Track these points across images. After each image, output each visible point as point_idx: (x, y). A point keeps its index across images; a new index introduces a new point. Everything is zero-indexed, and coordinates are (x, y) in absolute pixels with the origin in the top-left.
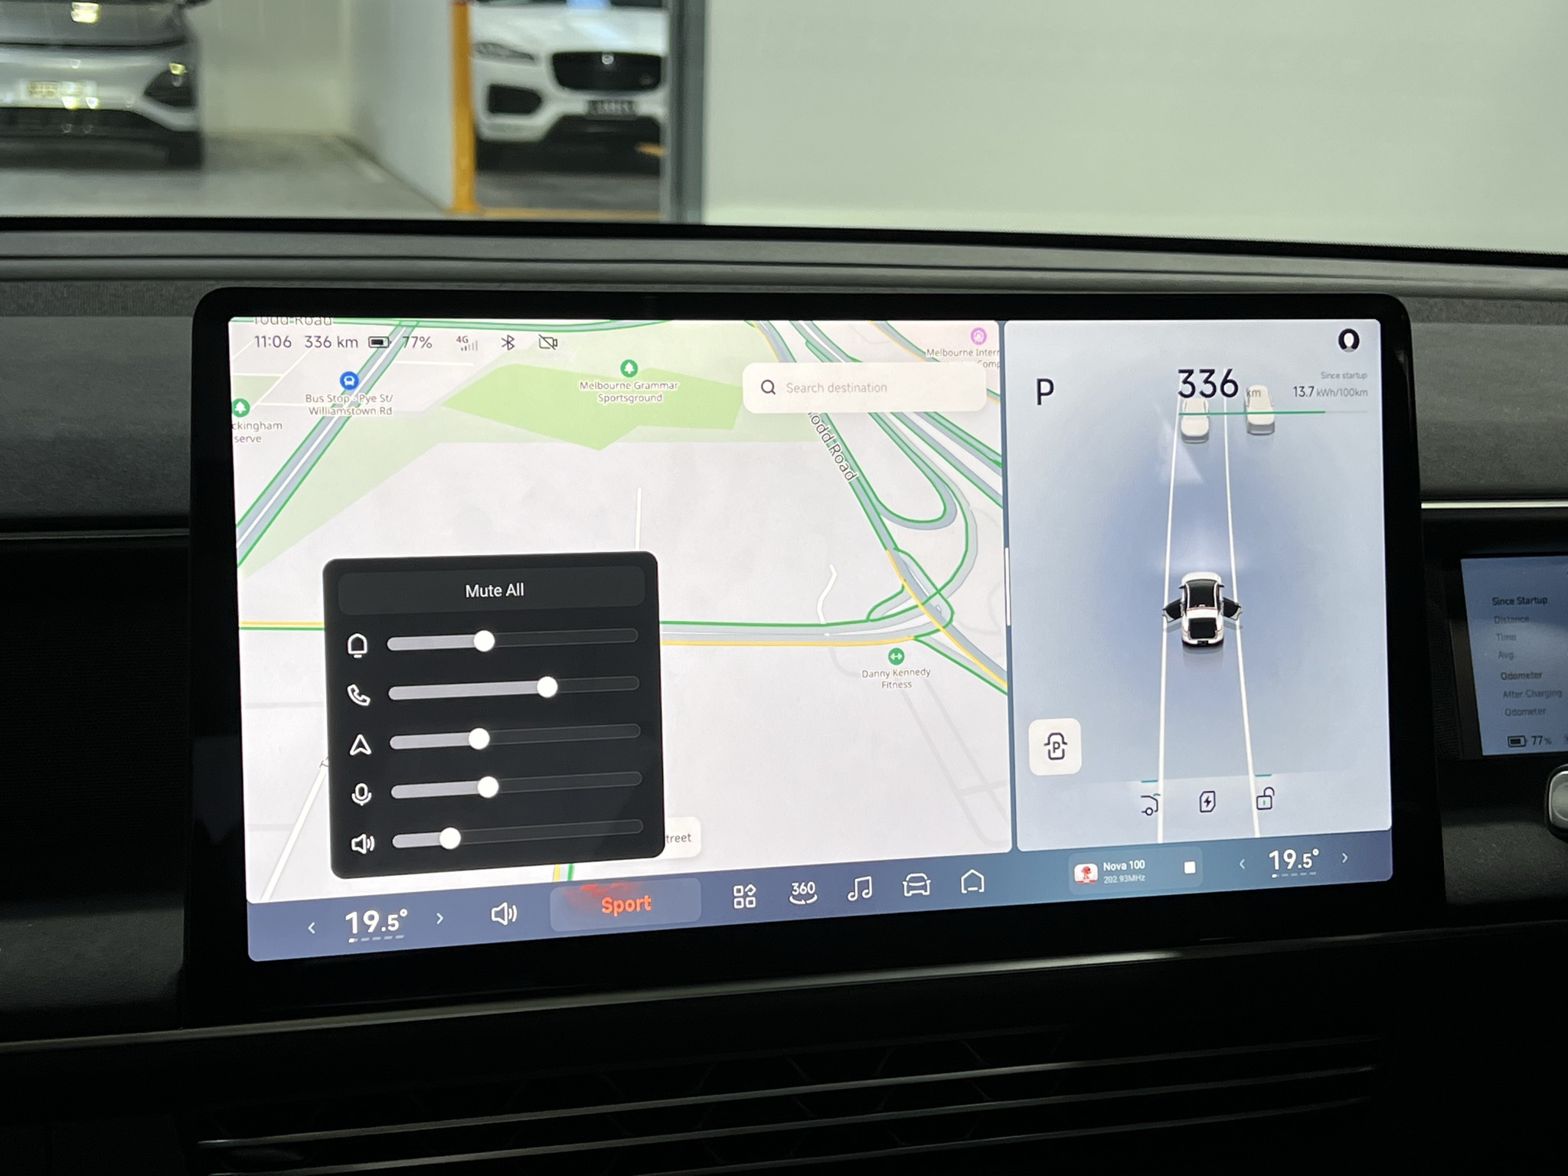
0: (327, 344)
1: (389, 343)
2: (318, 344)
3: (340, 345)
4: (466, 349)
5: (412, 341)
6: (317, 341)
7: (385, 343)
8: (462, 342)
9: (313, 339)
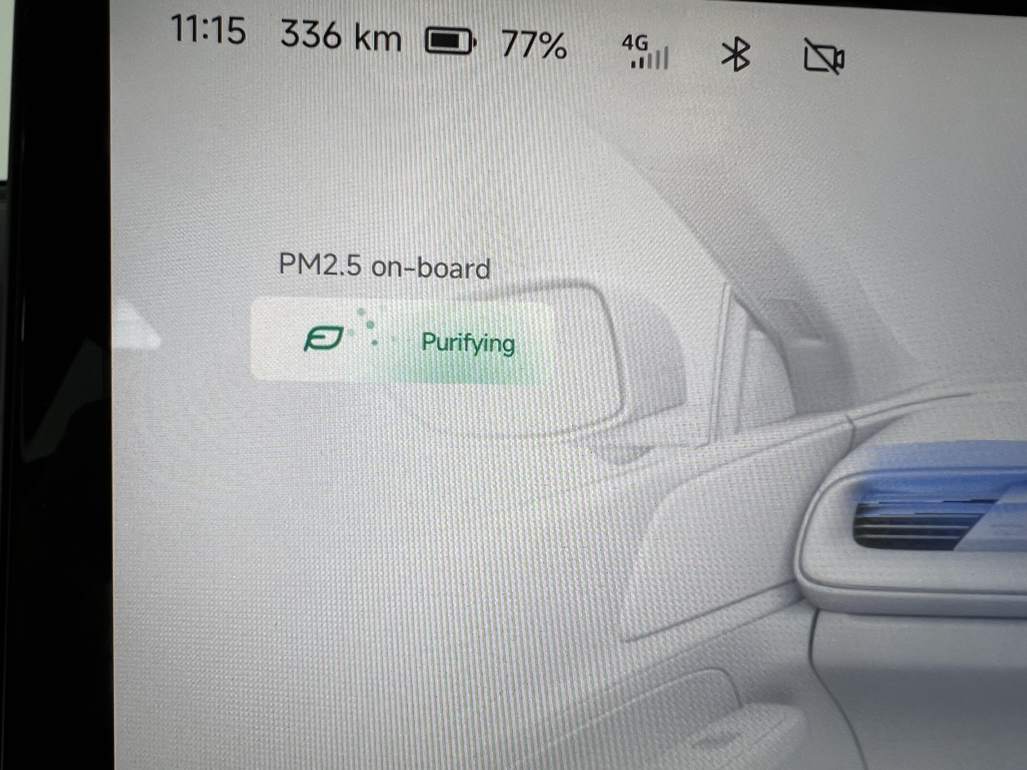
0: (332, 40)
1: (472, 42)
2: (311, 39)
3: (361, 44)
4: (641, 66)
5: (522, 41)
6: (309, 32)
7: (463, 44)
8: (634, 48)
9: (301, 29)
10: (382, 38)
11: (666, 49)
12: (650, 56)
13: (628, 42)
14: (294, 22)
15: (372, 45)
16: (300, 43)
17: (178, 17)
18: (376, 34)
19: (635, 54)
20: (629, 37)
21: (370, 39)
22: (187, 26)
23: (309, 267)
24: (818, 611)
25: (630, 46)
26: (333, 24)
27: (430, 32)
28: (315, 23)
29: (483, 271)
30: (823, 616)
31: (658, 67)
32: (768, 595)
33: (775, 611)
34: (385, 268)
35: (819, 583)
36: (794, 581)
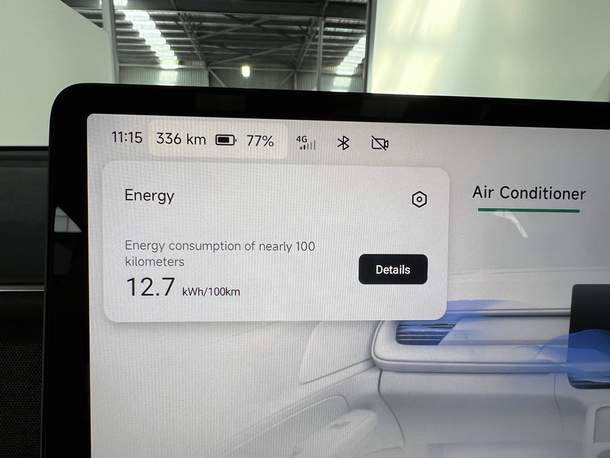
0: (178, 140)
1: (235, 140)
2: (169, 141)
3: (189, 142)
4: (304, 149)
5: (256, 139)
6: (168, 138)
7: (231, 141)
8: (301, 141)
9: (165, 136)
10: (198, 140)
11: (315, 141)
12: (308, 144)
13: (299, 139)
14: (162, 134)
15: (194, 143)
16: (164, 142)
17: (115, 133)
18: (196, 138)
19: (302, 144)
20: (299, 137)
21: (193, 140)
22: (118, 136)
24: (381, 371)
26: (178, 134)
27: (218, 137)
28: (171, 134)
30: (383, 373)
31: (311, 149)
32: (362, 364)
33: (365, 371)
35: (381, 359)
36: (371, 358)
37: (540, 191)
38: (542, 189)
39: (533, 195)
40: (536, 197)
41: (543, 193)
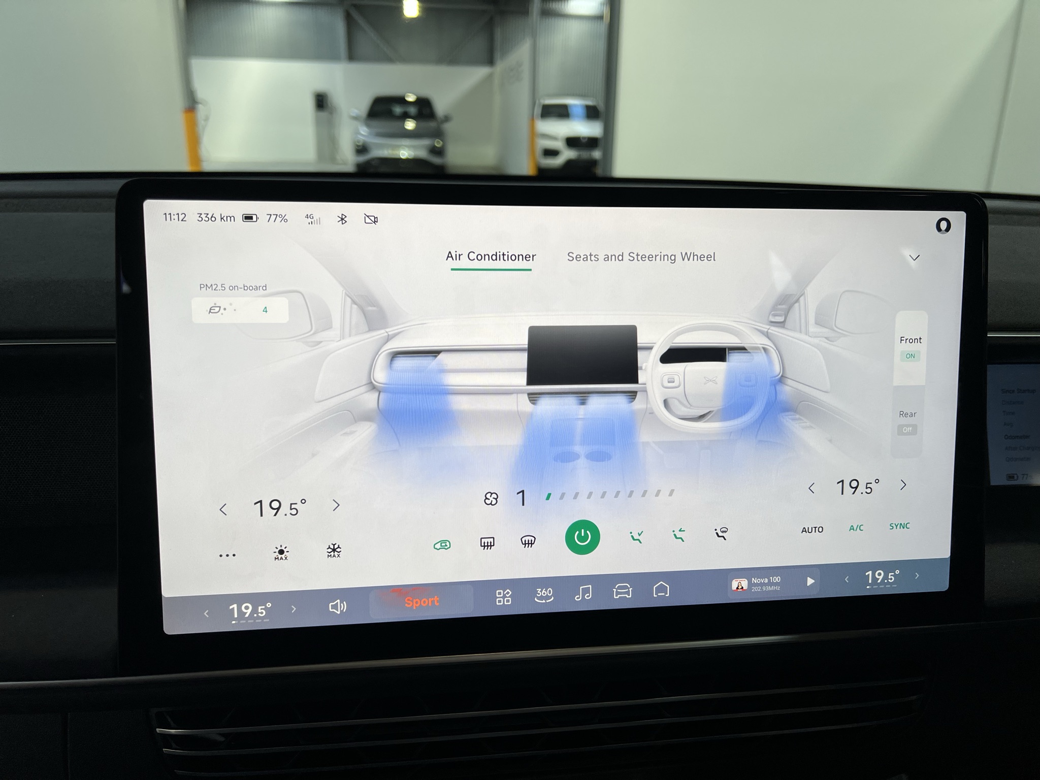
0: (213, 219)
1: (257, 218)
2: (207, 219)
3: (222, 220)
4: (312, 223)
5: (273, 217)
6: (206, 217)
7: (254, 219)
8: (309, 218)
9: (203, 216)
10: (229, 218)
11: (320, 218)
12: (314, 221)
13: (307, 217)
14: (201, 214)
15: (226, 220)
16: (203, 220)
17: (166, 214)
18: (227, 217)
19: (310, 220)
20: (307, 215)
21: (225, 218)
22: (168, 216)
23: (209, 288)
24: (380, 392)
25: (308, 217)
26: (213, 214)
27: (244, 216)
28: (208, 214)
29: (264, 288)
30: (381, 393)
31: (317, 224)
32: (363, 387)
33: (366, 392)
34: (233, 288)
35: (379, 383)
36: (372, 383)
37: (500, 255)
38: (501, 253)
39: (494, 257)
40: (496, 259)
41: (502, 257)
